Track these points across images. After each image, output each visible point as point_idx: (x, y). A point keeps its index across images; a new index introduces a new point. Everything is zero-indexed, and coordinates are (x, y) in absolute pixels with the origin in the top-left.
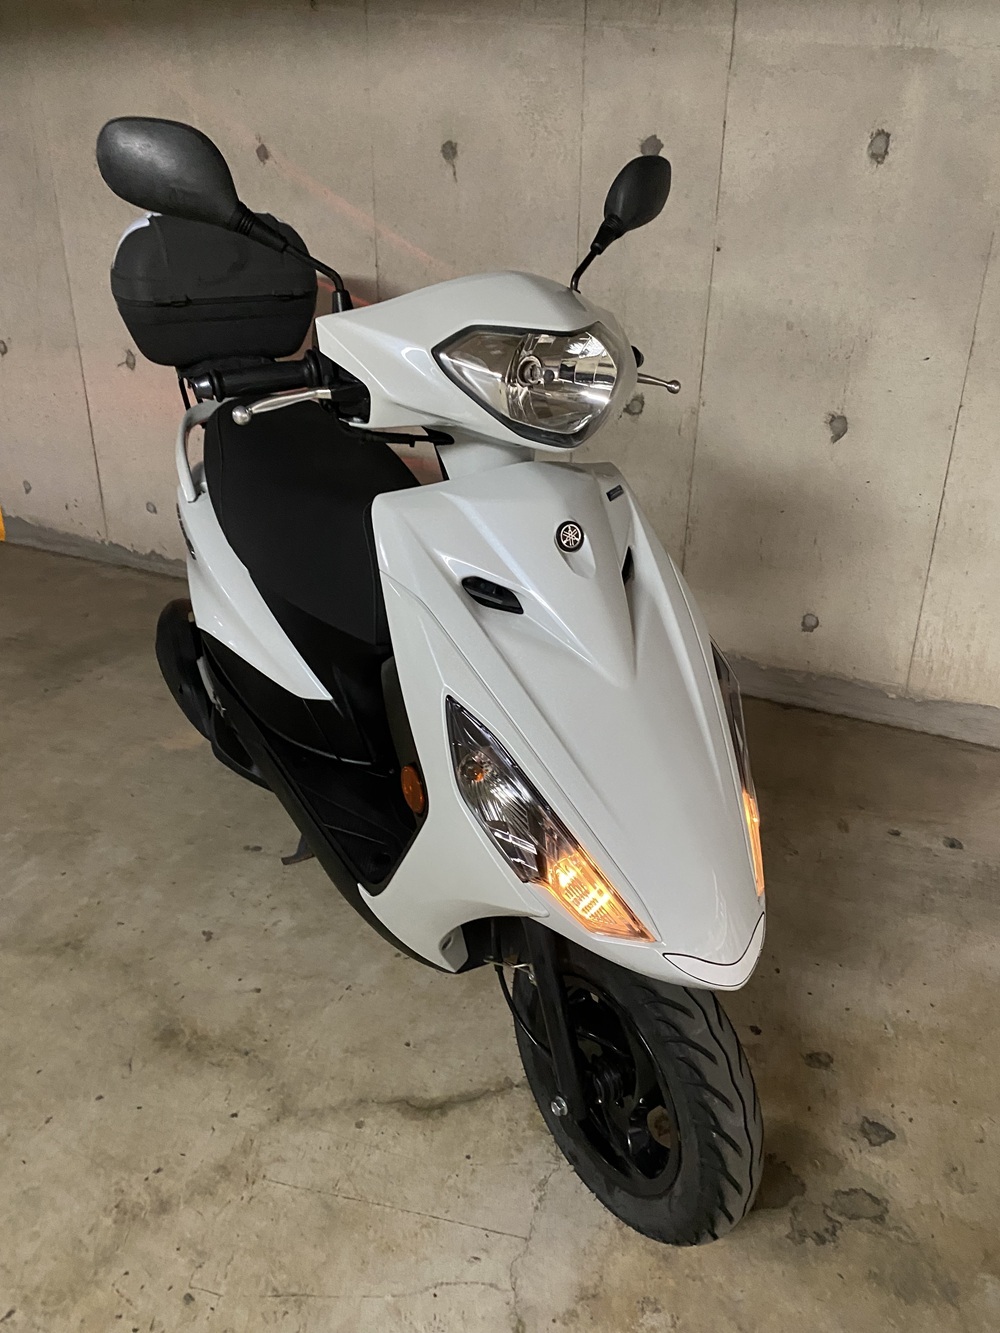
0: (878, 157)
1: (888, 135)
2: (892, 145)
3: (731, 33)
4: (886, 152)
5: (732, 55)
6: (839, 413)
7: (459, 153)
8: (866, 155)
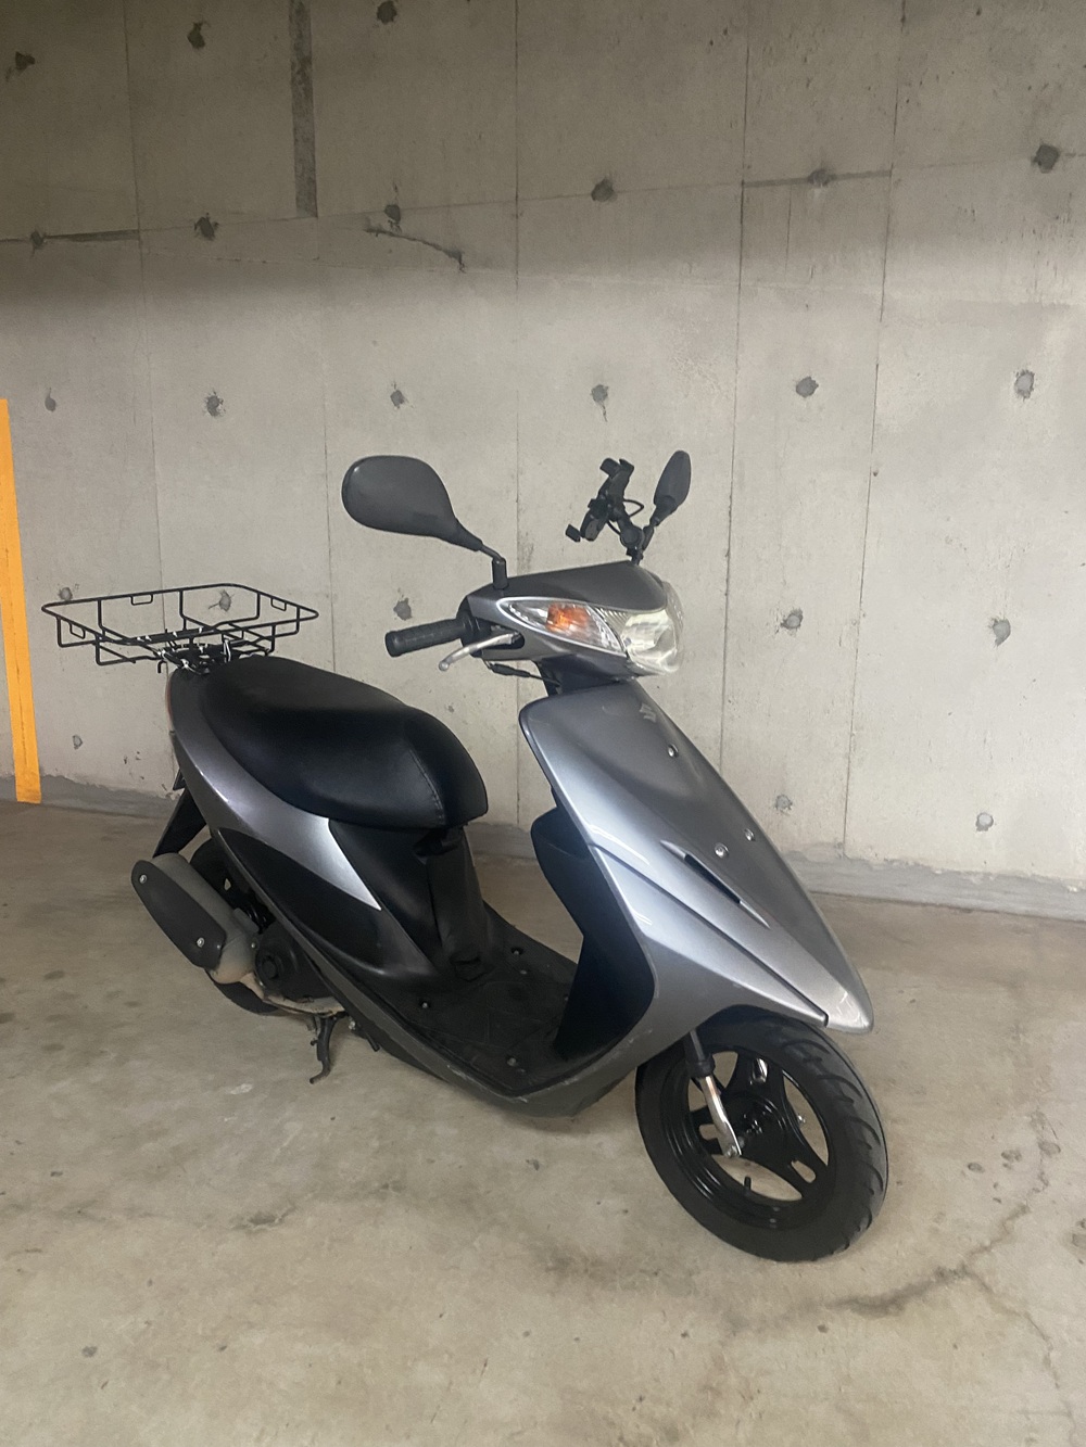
0: (1024, 393)
1: (1032, 375)
2: (1036, 383)
3: (881, 292)
4: (1031, 388)
5: (882, 310)
6: (1001, 617)
7: (609, 396)
8: (1012, 391)
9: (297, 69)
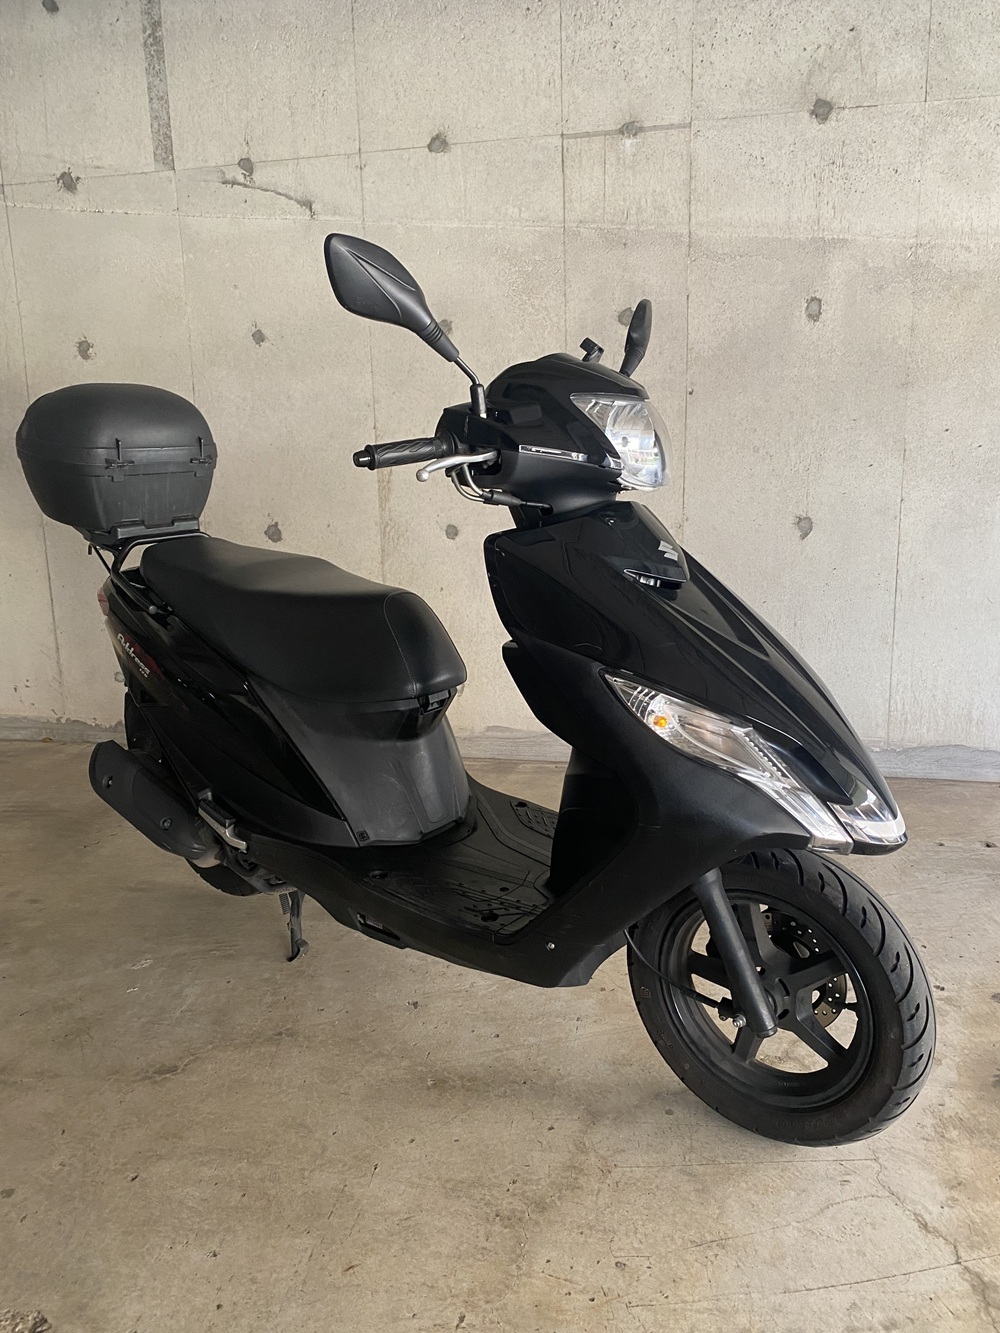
0: (814, 317)
1: (820, 301)
2: (823, 307)
3: (688, 230)
4: (819, 313)
5: (689, 247)
6: (805, 516)
7: (454, 329)
8: (804, 316)
9: (148, 32)
